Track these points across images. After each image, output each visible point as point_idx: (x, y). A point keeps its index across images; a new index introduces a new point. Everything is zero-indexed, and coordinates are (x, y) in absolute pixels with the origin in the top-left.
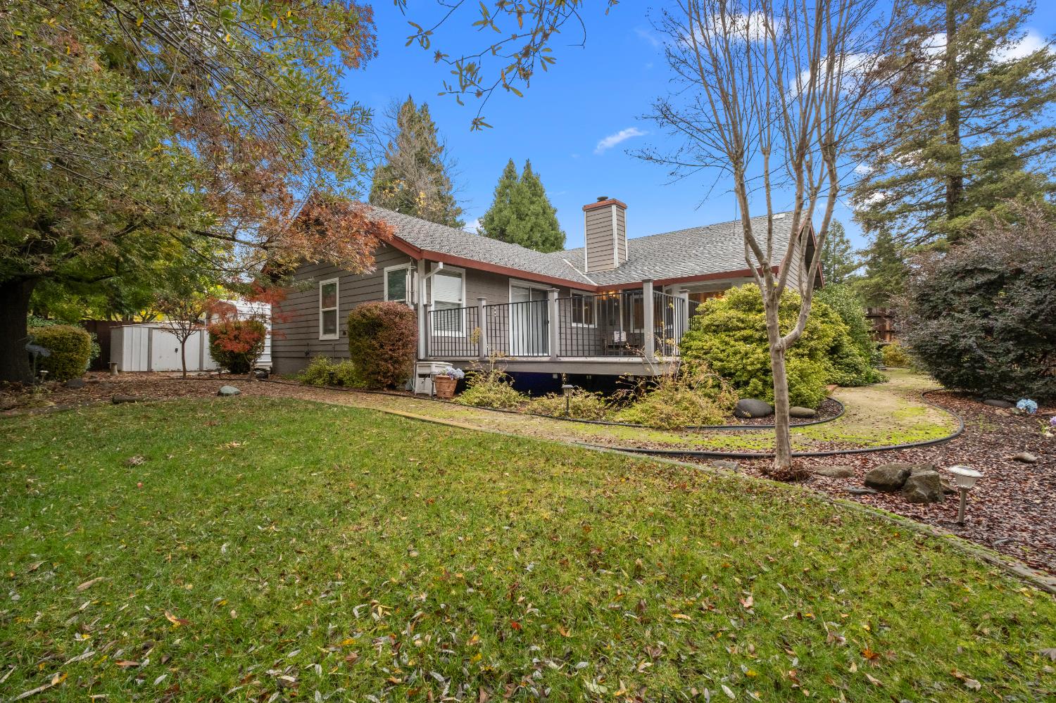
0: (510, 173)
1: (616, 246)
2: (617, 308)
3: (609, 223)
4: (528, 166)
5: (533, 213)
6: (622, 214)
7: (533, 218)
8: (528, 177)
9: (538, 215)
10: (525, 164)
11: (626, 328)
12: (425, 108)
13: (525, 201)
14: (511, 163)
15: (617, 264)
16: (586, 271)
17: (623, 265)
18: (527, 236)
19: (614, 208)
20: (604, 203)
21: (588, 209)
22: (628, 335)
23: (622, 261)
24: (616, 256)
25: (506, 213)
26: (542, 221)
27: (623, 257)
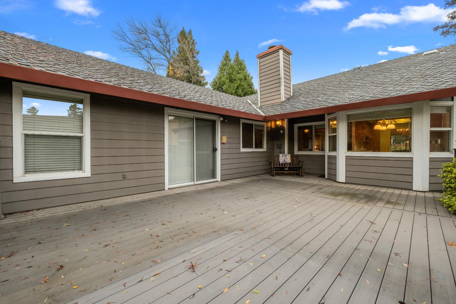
0: (227, 57)
1: (283, 84)
2: (283, 134)
3: (277, 66)
4: (237, 54)
5: (238, 79)
6: (288, 59)
7: (238, 81)
8: (237, 60)
9: (241, 80)
10: (235, 53)
11: (291, 151)
12: (190, 32)
13: (235, 73)
14: (227, 52)
15: (283, 99)
16: (259, 105)
17: (288, 99)
18: (235, 91)
19: (281, 52)
20: (273, 51)
21: (261, 57)
22: (293, 156)
23: (288, 96)
24: (283, 92)
25: (223, 79)
26: (243, 83)
27: (289, 93)
